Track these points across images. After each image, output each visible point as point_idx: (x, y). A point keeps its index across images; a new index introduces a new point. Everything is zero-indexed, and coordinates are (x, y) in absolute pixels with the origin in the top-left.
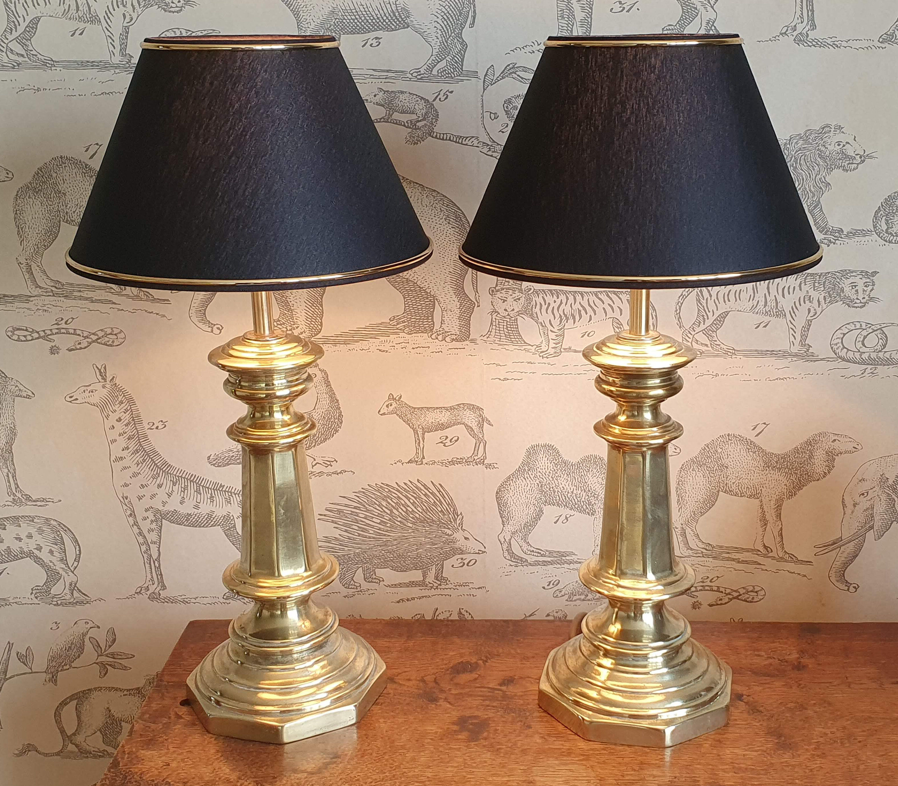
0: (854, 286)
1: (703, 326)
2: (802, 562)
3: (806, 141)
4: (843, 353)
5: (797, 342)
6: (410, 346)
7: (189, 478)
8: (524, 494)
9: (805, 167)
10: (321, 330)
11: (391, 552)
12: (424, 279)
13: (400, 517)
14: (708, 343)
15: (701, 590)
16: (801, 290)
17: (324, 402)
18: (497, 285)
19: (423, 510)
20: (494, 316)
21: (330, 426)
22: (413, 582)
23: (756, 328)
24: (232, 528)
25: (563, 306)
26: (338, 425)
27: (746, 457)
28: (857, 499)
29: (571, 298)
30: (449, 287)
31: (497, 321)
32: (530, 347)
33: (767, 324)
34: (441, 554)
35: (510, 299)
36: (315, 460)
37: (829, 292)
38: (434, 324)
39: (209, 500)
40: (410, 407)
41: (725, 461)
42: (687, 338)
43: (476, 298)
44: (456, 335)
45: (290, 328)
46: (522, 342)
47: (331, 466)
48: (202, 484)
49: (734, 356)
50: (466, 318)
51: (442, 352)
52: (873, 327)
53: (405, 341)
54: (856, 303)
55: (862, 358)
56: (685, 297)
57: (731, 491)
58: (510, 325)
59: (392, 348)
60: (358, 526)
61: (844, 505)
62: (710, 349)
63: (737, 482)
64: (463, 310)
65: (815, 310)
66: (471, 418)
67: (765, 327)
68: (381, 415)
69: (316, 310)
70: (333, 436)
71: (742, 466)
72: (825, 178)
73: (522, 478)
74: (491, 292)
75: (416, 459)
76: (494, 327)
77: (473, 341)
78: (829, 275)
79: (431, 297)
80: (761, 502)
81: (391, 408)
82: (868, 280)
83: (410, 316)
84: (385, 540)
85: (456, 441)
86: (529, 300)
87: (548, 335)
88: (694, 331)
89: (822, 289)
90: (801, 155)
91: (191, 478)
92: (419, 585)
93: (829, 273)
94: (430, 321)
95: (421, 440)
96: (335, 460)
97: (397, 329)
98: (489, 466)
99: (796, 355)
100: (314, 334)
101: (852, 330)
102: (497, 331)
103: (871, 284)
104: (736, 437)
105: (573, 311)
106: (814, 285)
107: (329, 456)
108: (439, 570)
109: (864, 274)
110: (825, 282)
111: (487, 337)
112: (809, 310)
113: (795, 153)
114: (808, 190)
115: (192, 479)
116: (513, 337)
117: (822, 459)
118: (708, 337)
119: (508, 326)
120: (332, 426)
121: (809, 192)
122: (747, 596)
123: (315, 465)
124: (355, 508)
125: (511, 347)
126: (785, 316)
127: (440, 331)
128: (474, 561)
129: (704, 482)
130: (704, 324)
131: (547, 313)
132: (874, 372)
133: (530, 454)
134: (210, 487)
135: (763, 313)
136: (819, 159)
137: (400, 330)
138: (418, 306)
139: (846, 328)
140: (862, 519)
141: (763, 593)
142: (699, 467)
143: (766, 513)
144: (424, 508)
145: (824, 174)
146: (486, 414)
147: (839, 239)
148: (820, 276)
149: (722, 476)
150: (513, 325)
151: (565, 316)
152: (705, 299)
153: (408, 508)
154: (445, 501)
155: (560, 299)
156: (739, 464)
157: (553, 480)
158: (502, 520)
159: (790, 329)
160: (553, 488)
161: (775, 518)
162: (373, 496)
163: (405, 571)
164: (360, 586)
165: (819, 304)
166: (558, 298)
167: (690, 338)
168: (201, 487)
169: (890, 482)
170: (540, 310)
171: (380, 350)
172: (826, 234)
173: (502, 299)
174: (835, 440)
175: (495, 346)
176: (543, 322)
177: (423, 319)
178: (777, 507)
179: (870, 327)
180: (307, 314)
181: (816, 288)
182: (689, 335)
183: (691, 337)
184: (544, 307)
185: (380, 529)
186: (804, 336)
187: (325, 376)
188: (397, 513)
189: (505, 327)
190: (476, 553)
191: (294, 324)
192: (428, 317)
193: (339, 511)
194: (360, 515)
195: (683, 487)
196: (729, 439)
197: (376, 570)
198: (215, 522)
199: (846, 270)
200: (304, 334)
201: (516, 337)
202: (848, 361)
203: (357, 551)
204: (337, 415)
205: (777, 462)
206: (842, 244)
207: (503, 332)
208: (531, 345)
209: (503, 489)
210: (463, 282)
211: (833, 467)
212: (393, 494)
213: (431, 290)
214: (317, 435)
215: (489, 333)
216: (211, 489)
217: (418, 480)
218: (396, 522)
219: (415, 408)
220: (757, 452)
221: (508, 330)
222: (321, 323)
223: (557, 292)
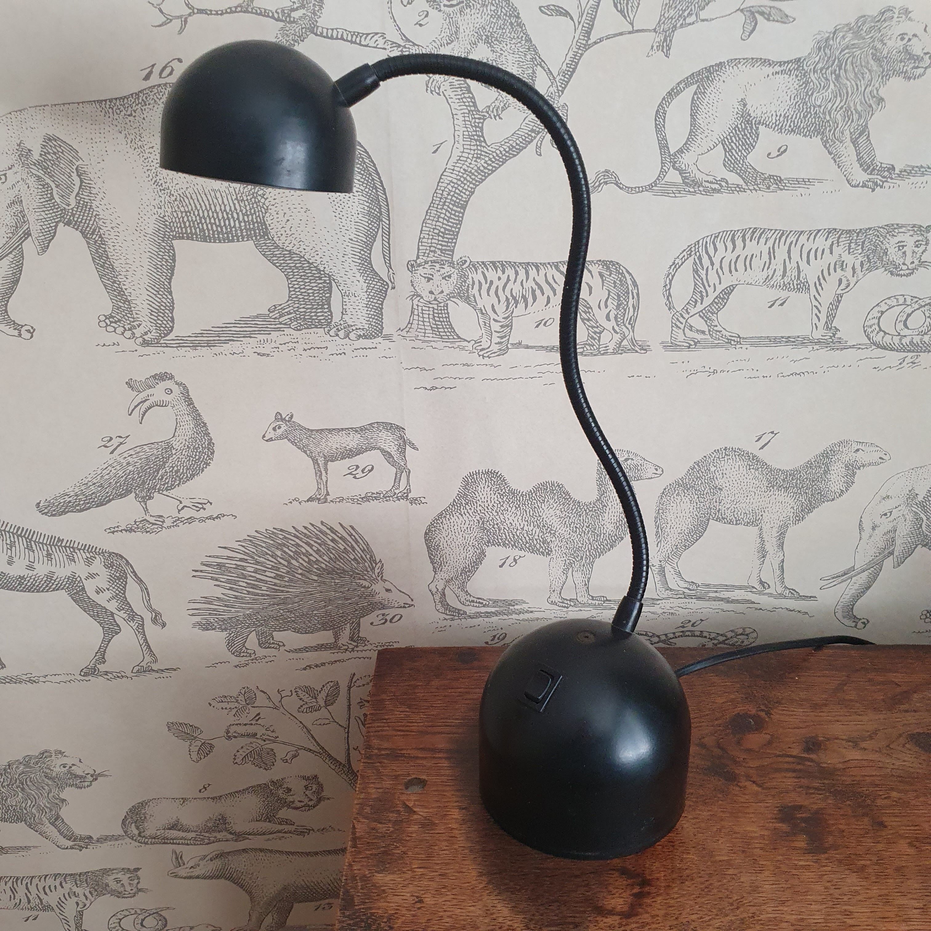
0: (901, 246)
1: (699, 307)
2: (805, 598)
3: (857, 34)
4: (878, 338)
5: (821, 325)
6: (300, 347)
7: (15, 531)
8: (461, 533)
9: (851, 75)
10: (172, 327)
11: (291, 612)
12: (313, 251)
13: (301, 569)
14: (706, 329)
15: (682, 636)
16: (831, 253)
17: (186, 426)
18: (418, 257)
19: (331, 559)
20: (416, 302)
21: (197, 457)
22: (323, 645)
23: (769, 307)
24: (80, 591)
25: (510, 285)
26: (208, 456)
27: (746, 476)
28: (878, 521)
29: (522, 272)
30: (350, 261)
31: (420, 308)
32: (465, 344)
33: (785, 302)
34: (356, 610)
35: (437, 277)
36: (181, 502)
37: (868, 256)
38: (331, 315)
39: (46, 559)
40: (305, 429)
41: (720, 482)
42: (678, 323)
43: (389, 277)
44: (363, 329)
45: (129, 326)
46: (455, 337)
47: (205, 509)
48: (34, 539)
49: (738, 346)
50: (377, 305)
51: (345, 353)
52: (920, 301)
53: (293, 341)
54: (901, 270)
55: (902, 344)
56: (677, 266)
57: (723, 518)
58: (438, 314)
59: (275, 349)
60: (246, 583)
61: (861, 528)
62: (708, 337)
63: (732, 507)
64: (372, 294)
65: (848, 280)
66: (388, 441)
67: (782, 305)
68: (267, 441)
69: (163, 300)
70: (203, 471)
71: (740, 487)
72: (877, 91)
73: (458, 514)
74: (410, 267)
75: (319, 497)
76: (416, 317)
77: (388, 337)
78: (871, 232)
79: (325, 277)
80: (761, 529)
81: (279, 432)
82: (920, 238)
83: (297, 305)
84: (283, 597)
85: (370, 471)
86: (463, 277)
87: (490, 327)
88: (688, 313)
89: (860, 251)
90: (847, 55)
91: (17, 532)
92: (331, 648)
93: (870, 229)
94: (326, 310)
95: (323, 472)
96: (209, 502)
97: (281, 323)
98: (414, 501)
99: (819, 342)
100: (164, 334)
101: (894, 306)
102: (421, 323)
103: (924, 243)
104: (735, 451)
105: (524, 290)
106: (850, 246)
107: (200, 496)
108: (355, 629)
109: (916, 229)
110: (863, 243)
111: (408, 332)
112: (840, 281)
113: (840, 53)
114: (852, 109)
115: (19, 533)
116: (442, 330)
117: (840, 474)
118: (706, 321)
119: (436, 315)
120: (200, 458)
121: (854, 112)
122: (735, 640)
123: (183, 508)
124: (241, 560)
125: (440, 345)
126: (809, 289)
127: (341, 324)
128: (399, 616)
129: (691, 509)
130: (701, 304)
131: (488, 295)
132: (916, 361)
133: (468, 484)
134: (45, 542)
135: (780, 286)
136: (872, 62)
137: (285, 324)
138: (308, 290)
139: (886, 303)
140: (881, 544)
141: (755, 635)
142: (686, 491)
143: (766, 543)
144: (332, 556)
145: (877, 85)
146: (409, 435)
147: (889, 180)
148: (858, 234)
149: (714, 500)
150: (442, 313)
151: (514, 298)
152: (705, 268)
153: (311, 558)
154: (358, 546)
155: (506, 275)
156: (736, 485)
157: (498, 515)
158: (434, 567)
159: (814, 308)
160: (497, 524)
161: (776, 548)
162: (264, 545)
163: (312, 633)
164: (255, 652)
165: (854, 272)
166: (504, 273)
167: (682, 323)
168: (33, 543)
169: (920, 498)
170: (479, 291)
171: (258, 354)
172: (871, 174)
173: (425, 278)
174: (858, 450)
175: (418, 344)
176: (483, 308)
177: (317, 309)
178: (780, 535)
179: (917, 302)
180: (151, 306)
181: (851, 250)
182: (681, 319)
183: (684, 321)
184: (485, 287)
185: (275, 585)
186: (831, 317)
187: (184, 392)
188: (297, 564)
189: (431, 316)
190: (401, 607)
191: (133, 322)
192: (323, 305)
193: (220, 565)
194: (249, 569)
195: (663, 517)
196: (726, 454)
197: (274, 633)
198: (57, 585)
199: (893, 225)
200: (149, 335)
201: (446, 330)
202: (884, 348)
203: (248, 612)
204: (206, 444)
205: (784, 480)
206: (892, 187)
207: (428, 324)
208: (467, 341)
209: (433, 529)
210: (370, 254)
211: (853, 483)
212: (290, 541)
213: (325, 266)
214: (181, 471)
215: (409, 325)
216: (46, 544)
217: (322, 523)
218: (297, 575)
219: (312, 431)
220: (760, 469)
221: (436, 321)
222: (172, 318)
223: (503, 265)
